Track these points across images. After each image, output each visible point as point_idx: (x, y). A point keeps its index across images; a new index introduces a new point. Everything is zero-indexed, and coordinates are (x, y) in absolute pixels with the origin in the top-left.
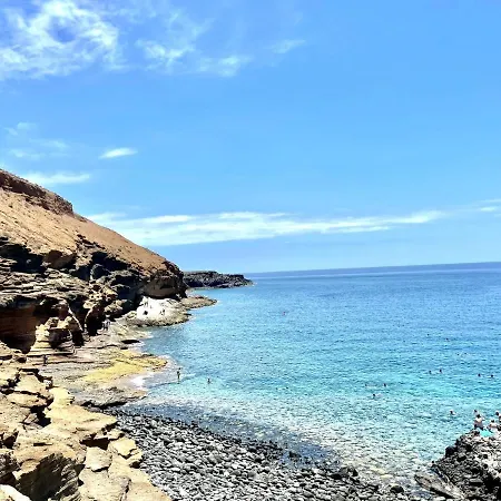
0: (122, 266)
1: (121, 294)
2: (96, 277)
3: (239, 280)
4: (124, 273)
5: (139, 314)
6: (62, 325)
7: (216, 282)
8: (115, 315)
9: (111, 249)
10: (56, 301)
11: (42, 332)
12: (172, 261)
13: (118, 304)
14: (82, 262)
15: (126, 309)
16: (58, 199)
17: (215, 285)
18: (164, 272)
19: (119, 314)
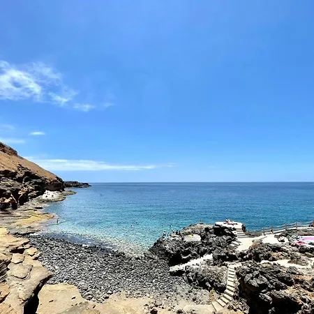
0: (37, 178)
1: (36, 189)
2: (25, 181)
3: (87, 185)
4: (38, 181)
5: (44, 197)
6: (7, 201)
8: (33, 197)
9: (33, 171)
10: (5, 191)
12: (60, 177)
13: (35, 193)
14: (20, 175)
15: (38, 194)
16: (11, 149)
17: (77, 186)
18: (56, 181)
19: (35, 197)
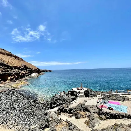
0: (29, 68)
1: (28, 73)
3: (51, 71)
4: (29, 70)
5: (31, 76)
6: (12, 77)
7: (47, 71)
9: (28, 66)
11: (9, 78)
12: (38, 68)
13: (28, 74)
14: (22, 68)
15: (29, 75)
16: (21, 58)
18: (37, 70)
19: (28, 75)
